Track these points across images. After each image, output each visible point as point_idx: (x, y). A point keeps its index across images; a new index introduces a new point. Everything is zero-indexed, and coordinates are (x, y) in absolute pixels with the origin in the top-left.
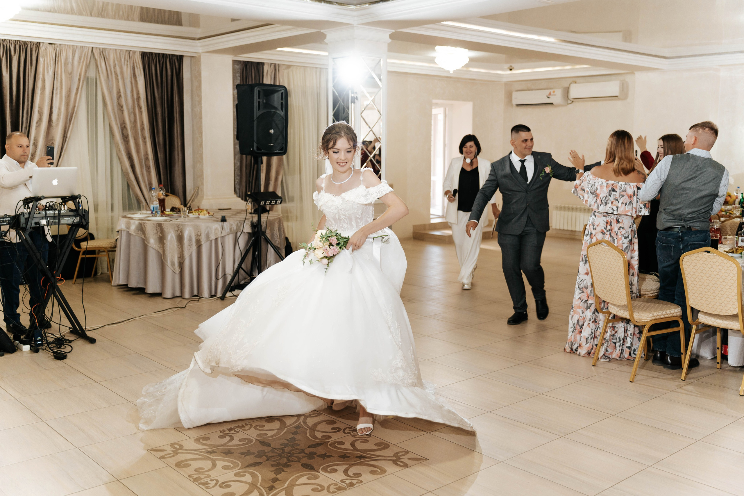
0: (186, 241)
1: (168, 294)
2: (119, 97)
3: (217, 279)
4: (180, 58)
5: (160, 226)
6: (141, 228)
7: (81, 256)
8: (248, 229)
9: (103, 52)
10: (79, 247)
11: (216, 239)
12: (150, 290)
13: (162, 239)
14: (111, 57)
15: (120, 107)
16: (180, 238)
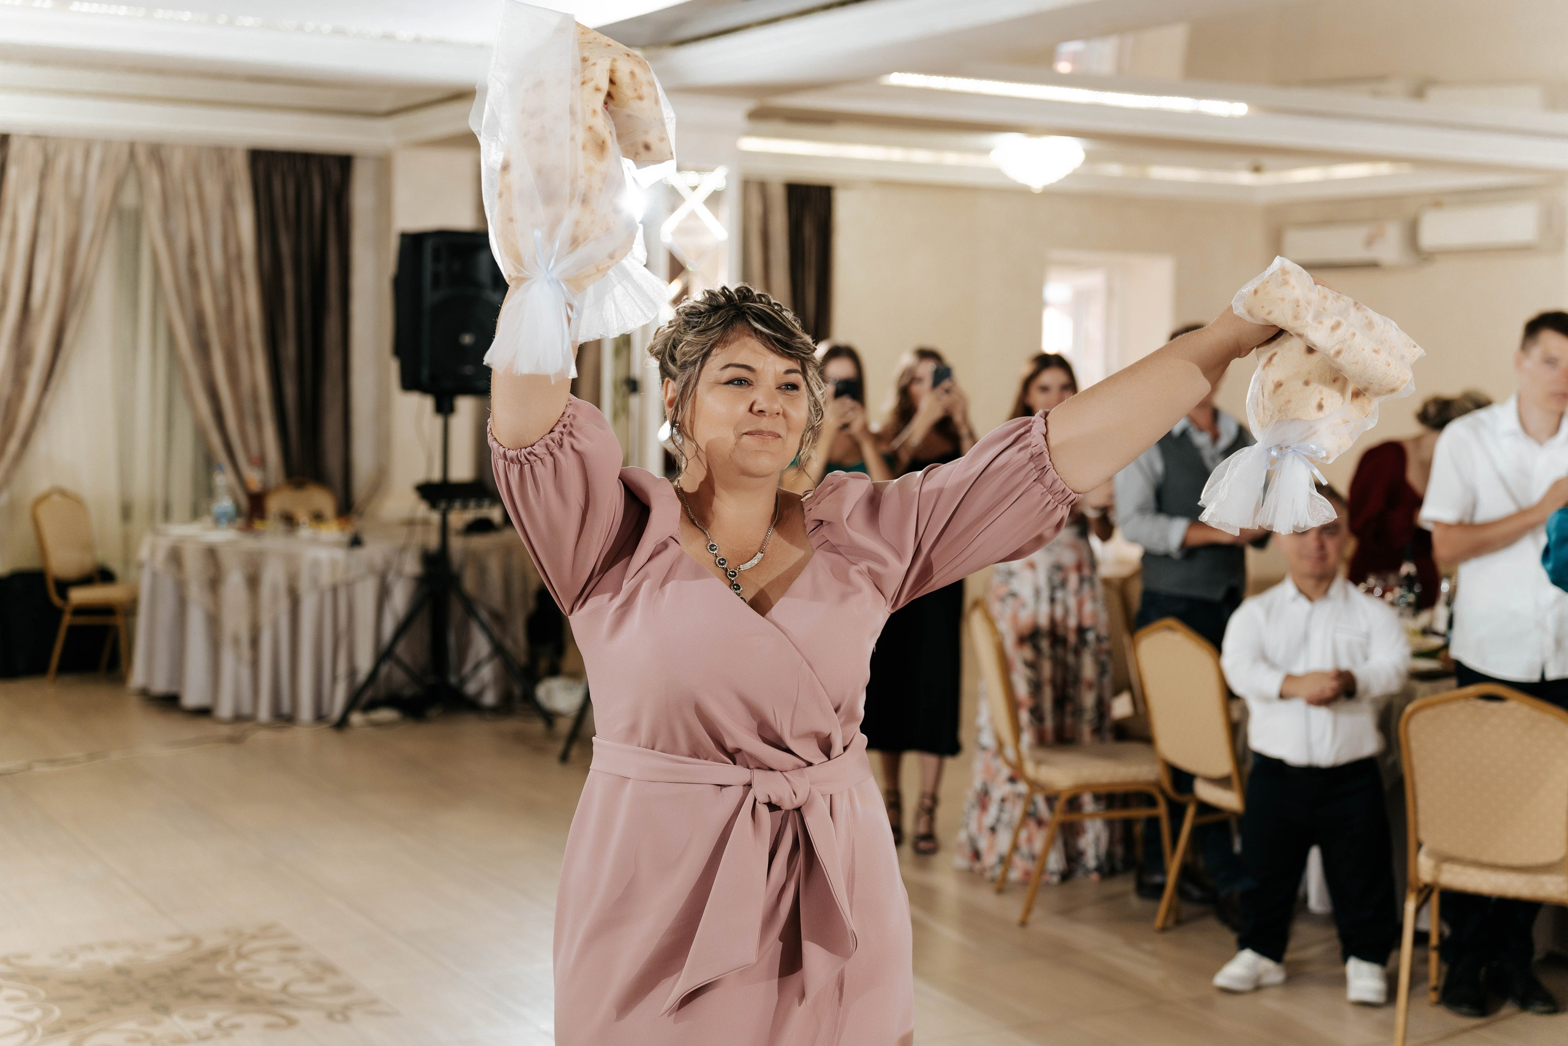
0: (265, 591)
1: (225, 710)
2: (191, 253)
3: (334, 679)
4: (344, 163)
5: (212, 554)
6: (175, 557)
7: (67, 620)
8: (412, 566)
9: (157, 153)
10: (63, 595)
11: (335, 590)
12: (192, 698)
13: (214, 583)
14: (177, 162)
15: (194, 275)
16: (253, 582)
